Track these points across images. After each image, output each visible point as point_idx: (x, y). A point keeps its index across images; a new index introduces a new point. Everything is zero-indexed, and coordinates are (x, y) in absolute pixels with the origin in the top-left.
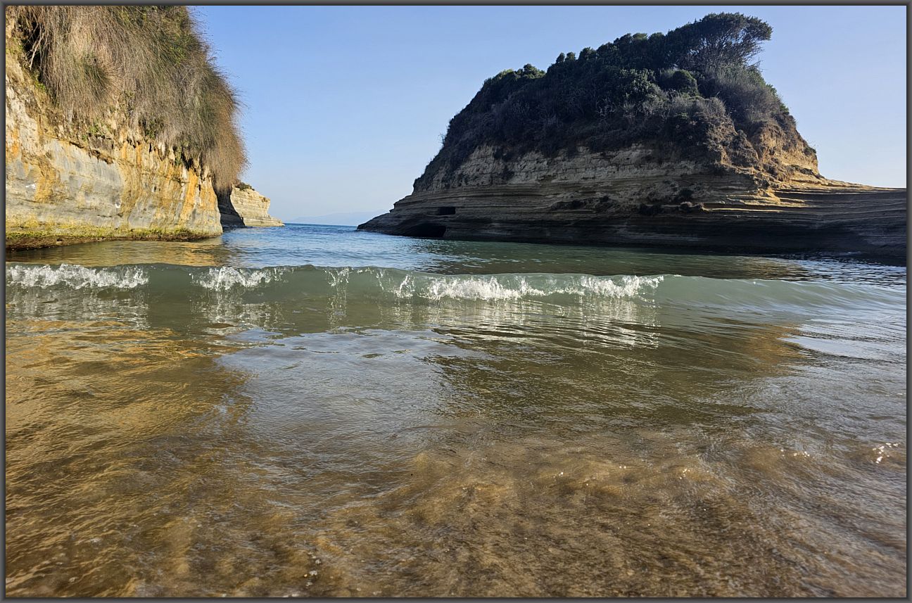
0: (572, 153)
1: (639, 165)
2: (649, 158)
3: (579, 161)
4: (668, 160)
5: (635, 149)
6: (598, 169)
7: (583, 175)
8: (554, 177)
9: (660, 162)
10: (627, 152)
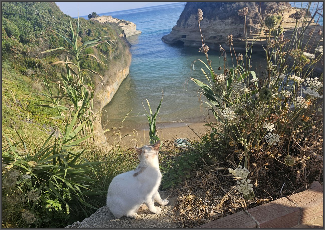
0: (215, 20)
1: (230, 25)
2: (233, 23)
3: (217, 22)
4: (237, 23)
5: (230, 20)
6: (221, 25)
7: (218, 27)
8: (211, 26)
9: (235, 24)
10: (228, 20)
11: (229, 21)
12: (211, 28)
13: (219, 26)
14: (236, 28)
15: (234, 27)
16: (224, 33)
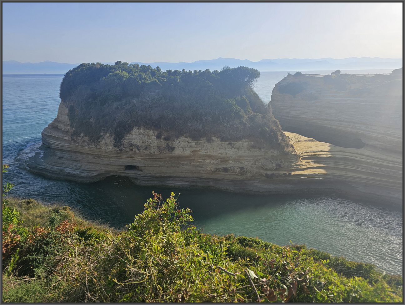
0: (209, 140)
1: (249, 149)
2: (253, 146)
3: (214, 144)
4: (263, 148)
6: (227, 149)
7: (219, 152)
8: (199, 151)
9: (260, 149)
10: (241, 143)
11: (245, 143)
12: (200, 153)
13: (223, 151)
14: (264, 155)
15: (257, 153)
16: (239, 162)
